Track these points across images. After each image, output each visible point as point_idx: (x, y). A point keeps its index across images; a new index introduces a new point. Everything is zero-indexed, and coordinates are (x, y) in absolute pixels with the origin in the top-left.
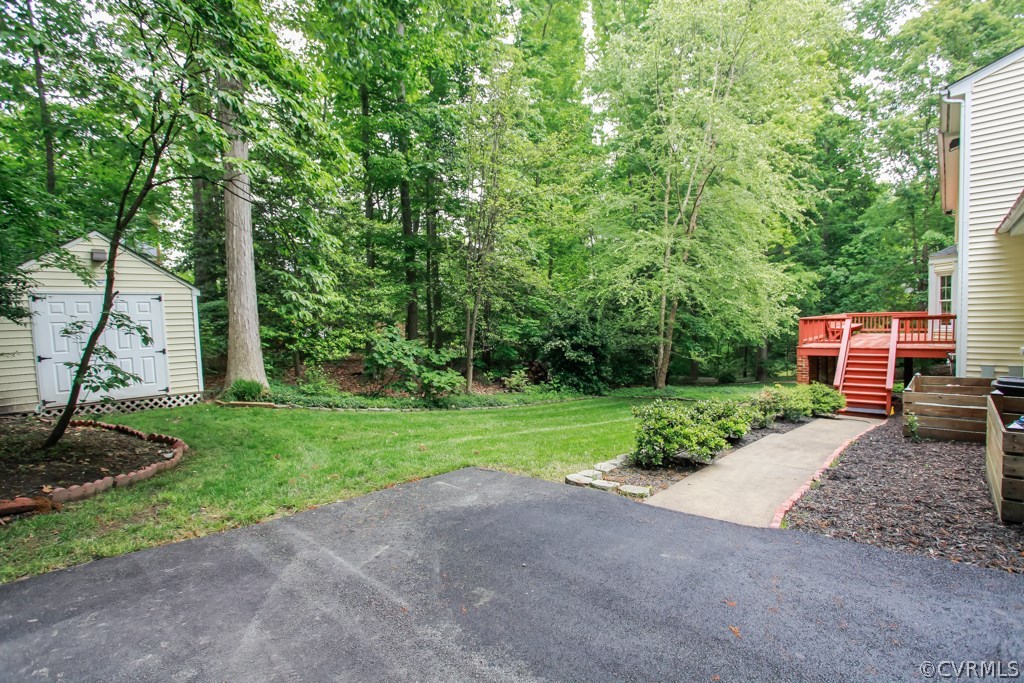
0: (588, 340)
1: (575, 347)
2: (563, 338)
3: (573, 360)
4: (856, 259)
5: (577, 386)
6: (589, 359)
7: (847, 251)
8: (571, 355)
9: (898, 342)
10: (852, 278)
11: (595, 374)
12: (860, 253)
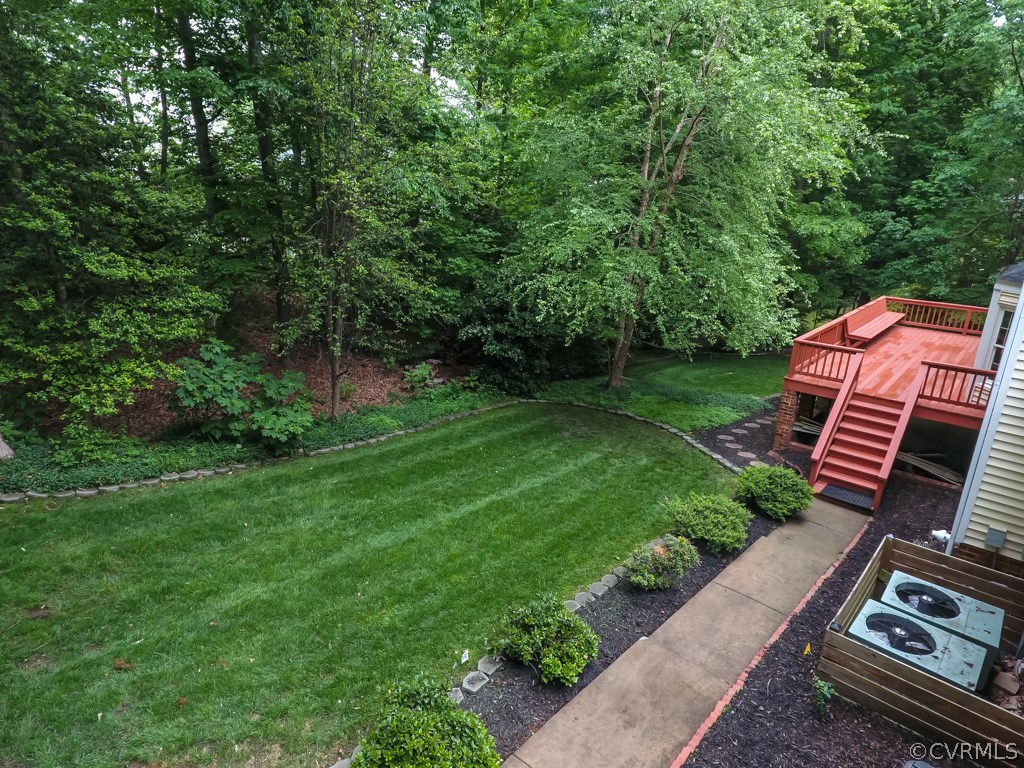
0: (517, 328)
1: (499, 337)
2: (484, 323)
3: (495, 355)
4: (928, 201)
5: (500, 386)
6: (515, 354)
7: (919, 188)
8: (492, 348)
9: (920, 396)
10: (914, 233)
11: (524, 371)
12: (936, 194)
